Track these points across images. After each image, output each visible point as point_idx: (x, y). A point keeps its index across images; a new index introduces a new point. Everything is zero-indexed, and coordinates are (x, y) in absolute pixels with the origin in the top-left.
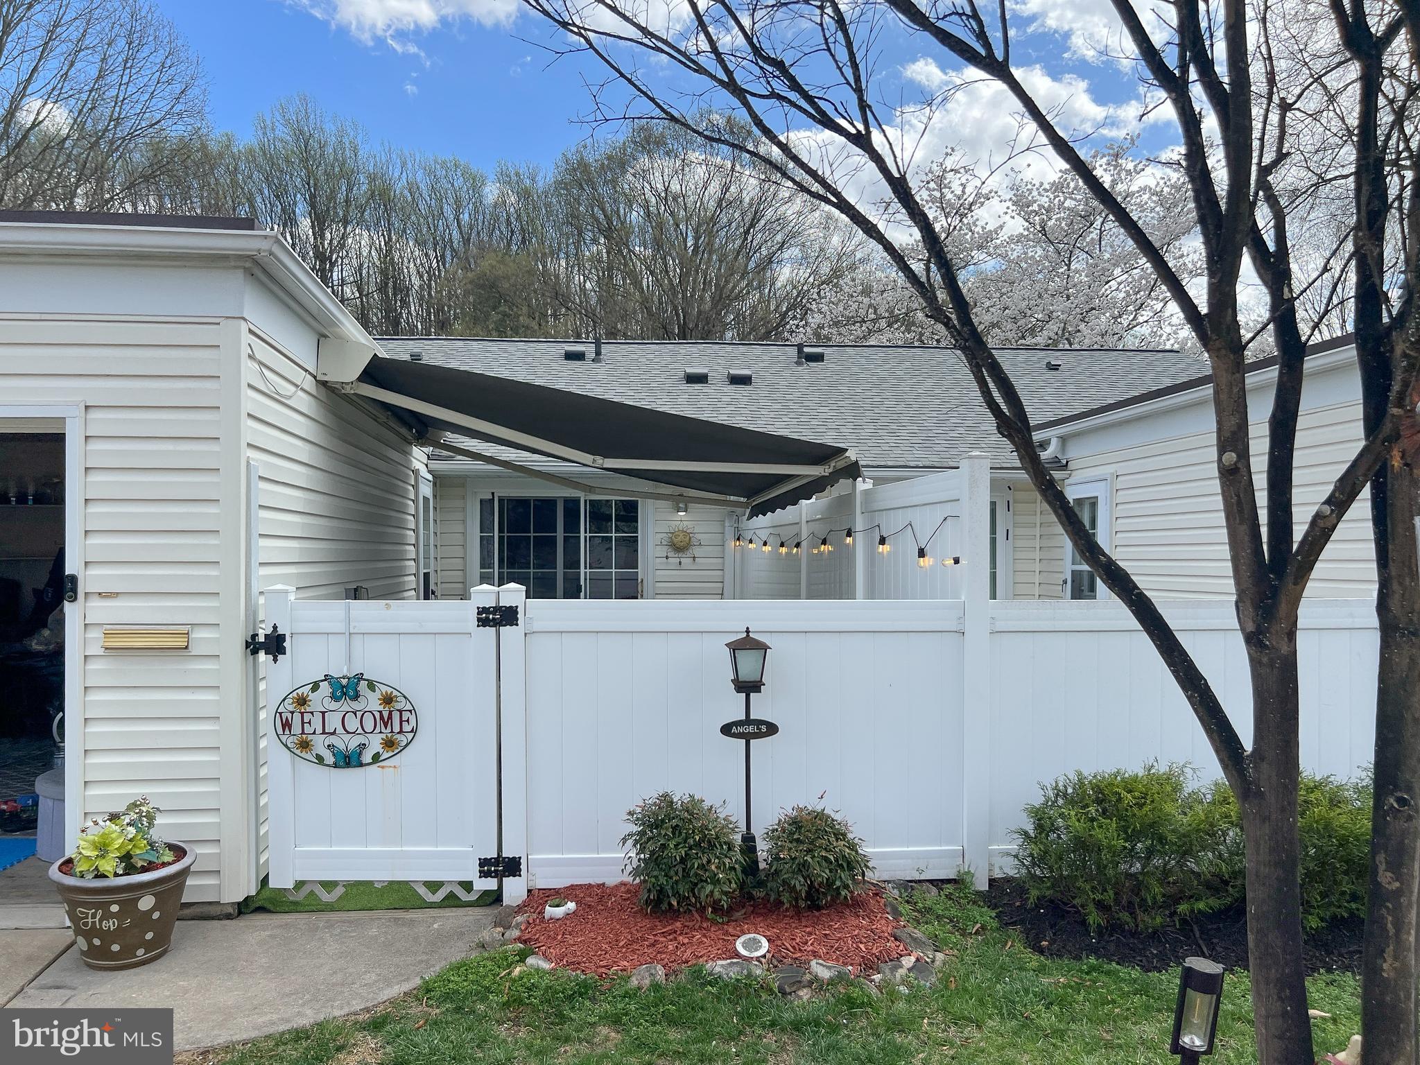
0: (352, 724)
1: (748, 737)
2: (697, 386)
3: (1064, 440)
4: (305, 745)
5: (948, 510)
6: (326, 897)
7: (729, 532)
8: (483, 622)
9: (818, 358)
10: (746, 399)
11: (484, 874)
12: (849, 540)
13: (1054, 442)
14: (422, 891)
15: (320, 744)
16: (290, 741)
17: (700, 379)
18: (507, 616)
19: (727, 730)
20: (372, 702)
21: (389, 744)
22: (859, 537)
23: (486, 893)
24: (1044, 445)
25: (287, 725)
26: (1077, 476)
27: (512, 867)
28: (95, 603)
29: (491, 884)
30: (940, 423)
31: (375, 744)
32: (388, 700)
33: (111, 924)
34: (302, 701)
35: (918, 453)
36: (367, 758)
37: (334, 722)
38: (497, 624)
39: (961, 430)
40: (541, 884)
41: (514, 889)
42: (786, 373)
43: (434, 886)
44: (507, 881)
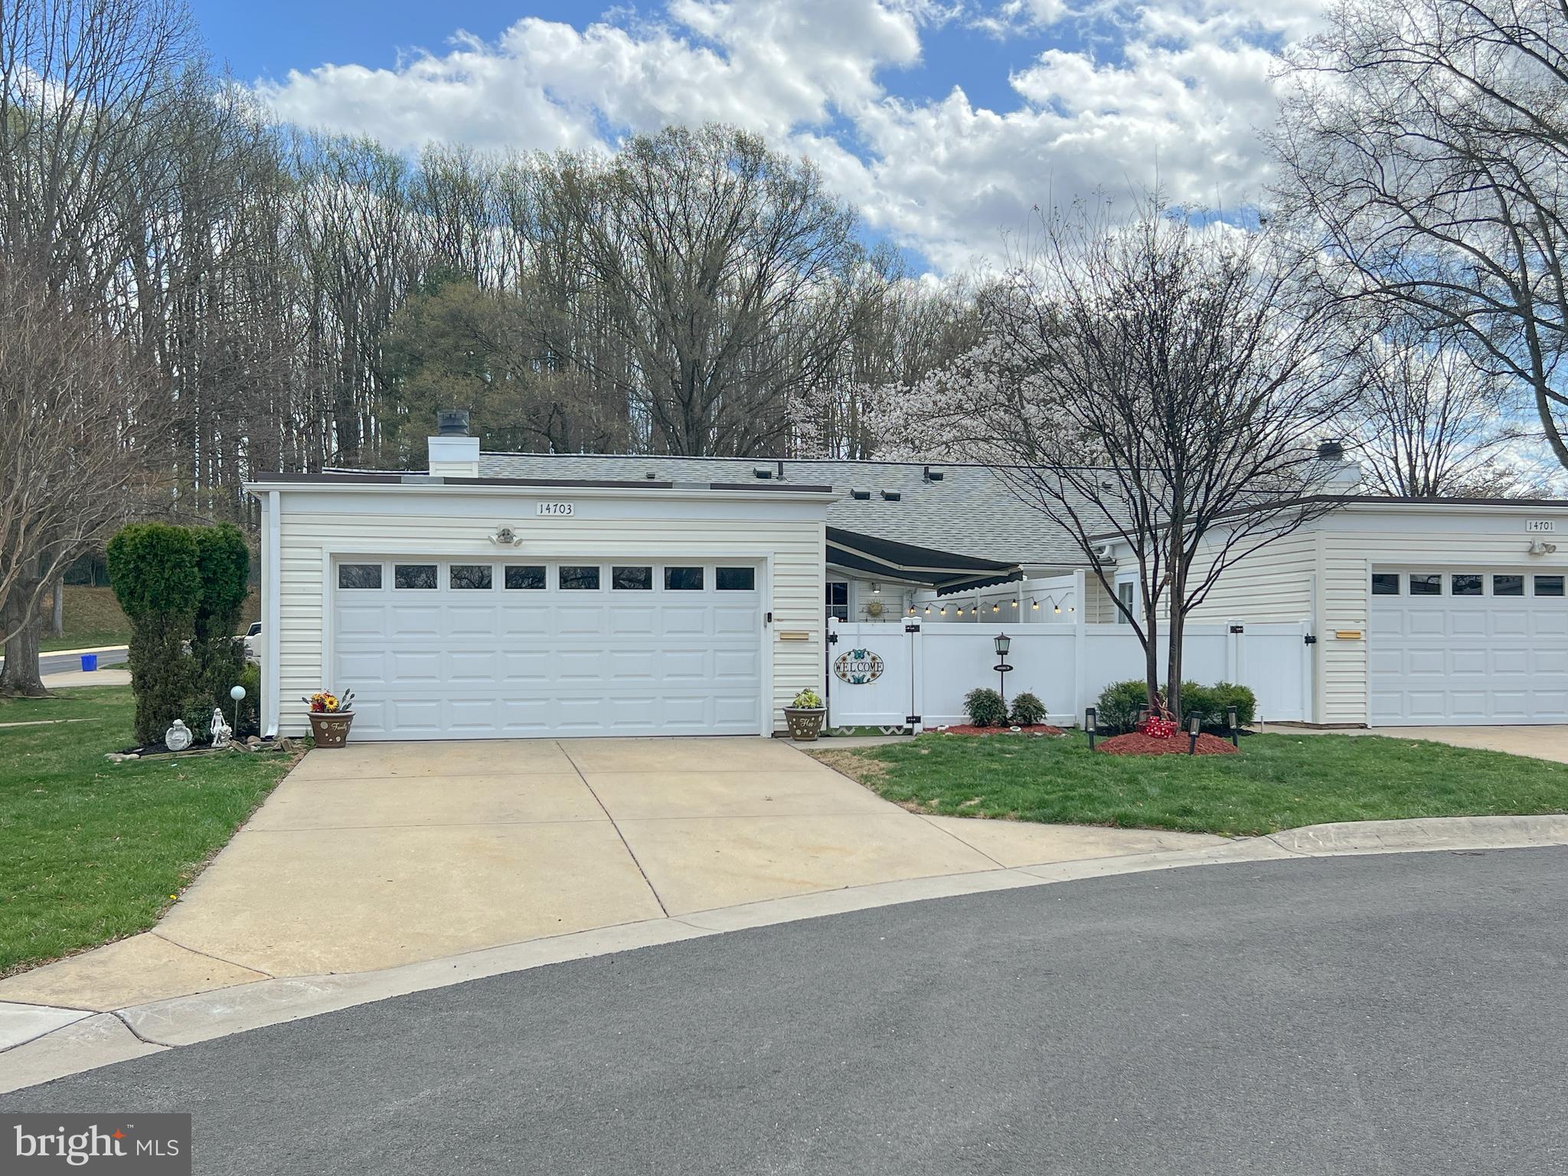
0: (861, 668)
1: (1002, 671)
2: (864, 502)
3: (1113, 547)
4: (844, 675)
5: (1068, 590)
6: (848, 733)
7: (906, 604)
8: (907, 631)
9: (938, 477)
10: (902, 513)
11: (908, 722)
12: (1015, 605)
13: (1108, 548)
14: (883, 730)
15: (849, 676)
16: (840, 674)
17: (865, 496)
18: (916, 629)
19: (995, 668)
20: (868, 659)
21: (873, 675)
22: (1021, 603)
23: (907, 730)
24: (1101, 549)
25: (838, 668)
26: (1122, 570)
27: (918, 720)
28: (776, 623)
29: (910, 726)
30: (1034, 533)
31: (868, 675)
32: (874, 659)
33: (811, 725)
34: (844, 659)
35: (1026, 554)
36: (865, 680)
37: (854, 667)
38: (913, 631)
39: (1049, 537)
40: (927, 727)
41: (918, 728)
42: (920, 490)
43: (887, 728)
44: (916, 725)
